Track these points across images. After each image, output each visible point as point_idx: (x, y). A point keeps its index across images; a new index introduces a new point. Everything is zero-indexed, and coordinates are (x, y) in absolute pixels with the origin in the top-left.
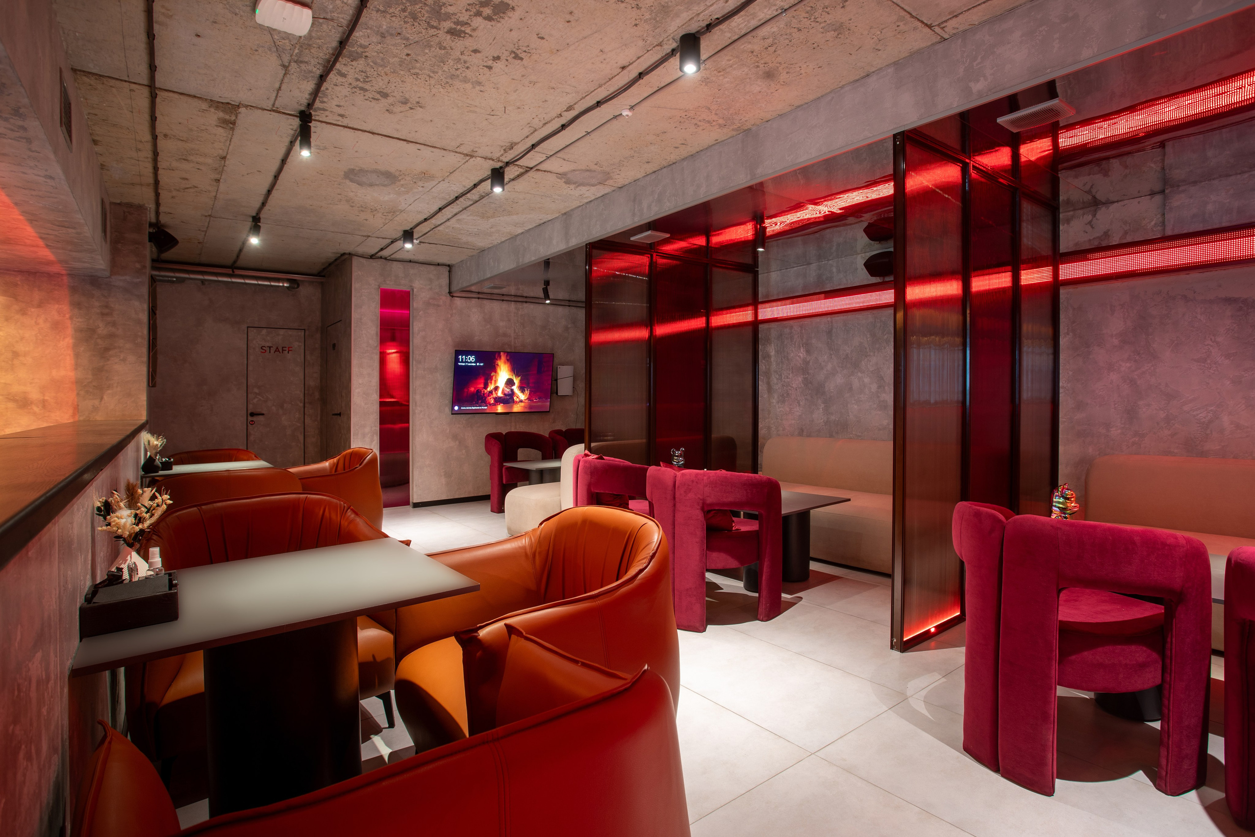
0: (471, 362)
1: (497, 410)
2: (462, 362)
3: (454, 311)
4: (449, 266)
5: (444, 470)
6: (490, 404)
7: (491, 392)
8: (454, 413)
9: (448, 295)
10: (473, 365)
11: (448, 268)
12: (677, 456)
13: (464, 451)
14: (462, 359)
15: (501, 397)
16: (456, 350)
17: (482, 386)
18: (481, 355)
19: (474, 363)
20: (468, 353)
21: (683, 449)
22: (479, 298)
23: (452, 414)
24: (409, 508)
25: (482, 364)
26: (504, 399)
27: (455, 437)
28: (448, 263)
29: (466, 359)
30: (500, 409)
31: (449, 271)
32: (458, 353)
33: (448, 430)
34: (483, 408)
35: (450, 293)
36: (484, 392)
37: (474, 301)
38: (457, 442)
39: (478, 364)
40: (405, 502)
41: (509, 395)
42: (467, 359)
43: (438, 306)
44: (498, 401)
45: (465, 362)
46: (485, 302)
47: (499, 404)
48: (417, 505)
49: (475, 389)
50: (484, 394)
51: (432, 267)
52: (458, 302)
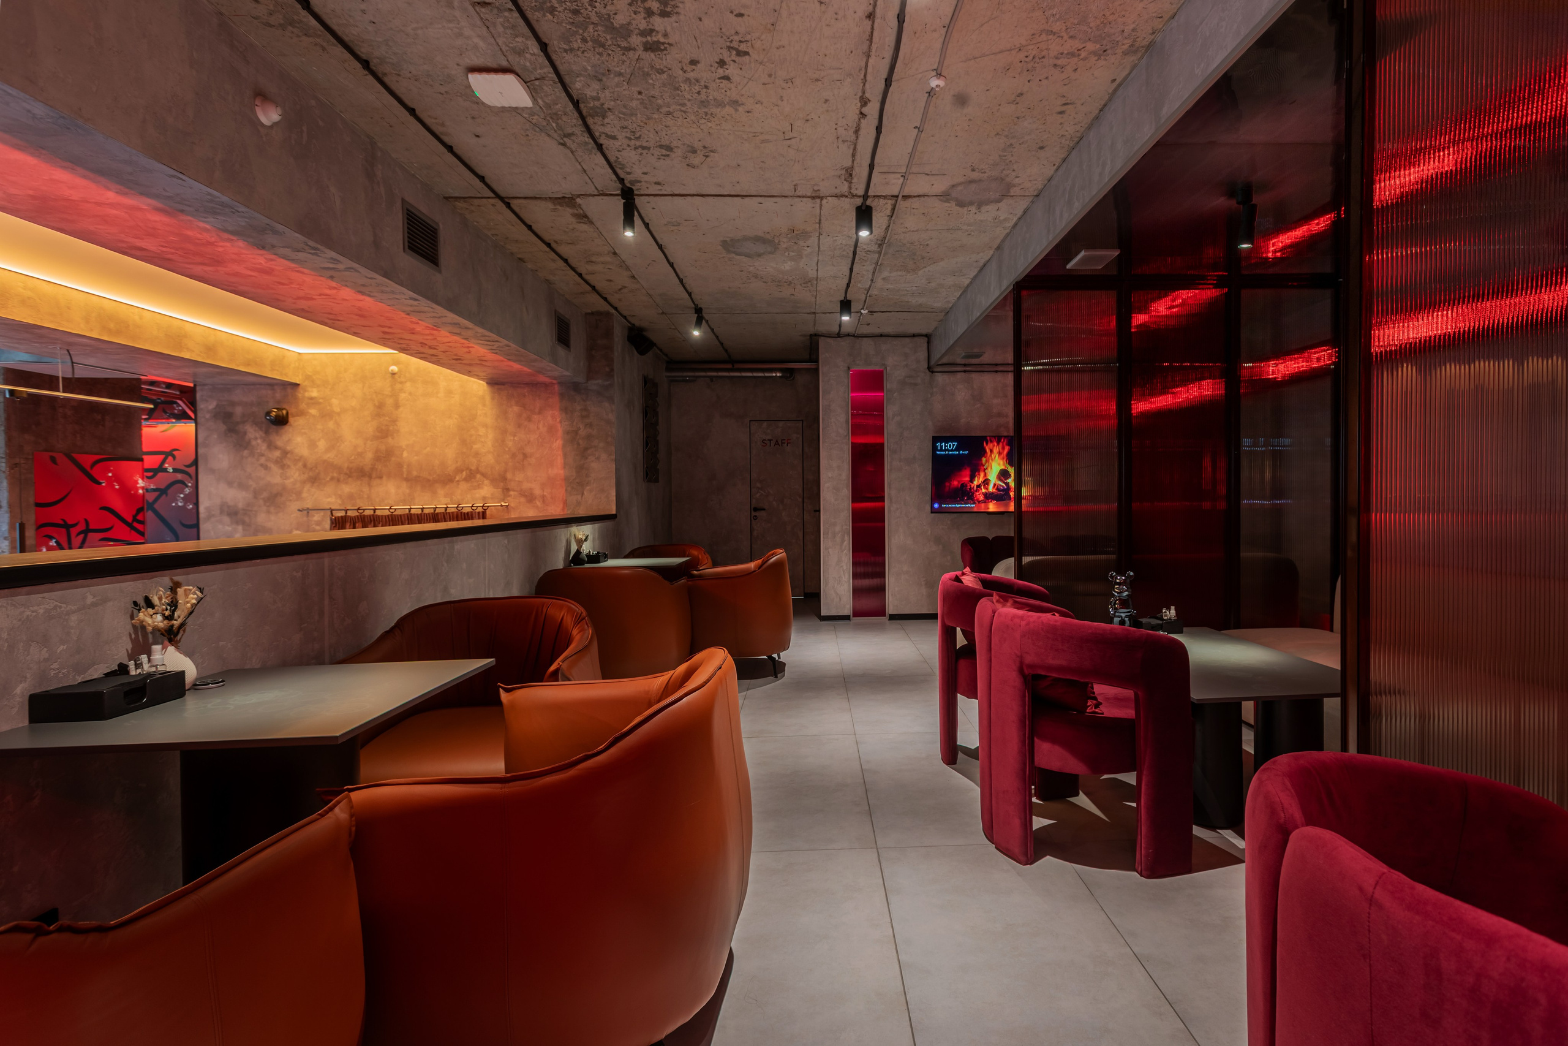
0: (952, 450)
1: (988, 508)
2: (941, 450)
3: (935, 390)
4: (926, 336)
5: (924, 579)
6: (979, 502)
7: (979, 486)
8: (933, 511)
9: (927, 371)
10: (955, 454)
11: (926, 339)
12: (1119, 584)
13: (949, 558)
14: (941, 447)
15: (992, 493)
16: (933, 437)
17: (967, 479)
18: (964, 441)
19: (956, 450)
20: (947, 439)
21: (1132, 574)
22: (965, 371)
23: (932, 513)
24: (885, 619)
25: (966, 452)
26: (997, 495)
27: (938, 540)
28: (924, 332)
29: (945, 446)
30: (992, 507)
31: (928, 343)
32: (936, 440)
33: (930, 532)
34: (969, 505)
35: (929, 368)
36: (970, 486)
37: (959, 376)
38: (941, 547)
39: (961, 452)
40: (880, 612)
41: (1004, 490)
42: (947, 446)
43: (916, 384)
44: (989, 497)
45: (945, 450)
46: (973, 375)
47: (991, 502)
48: (893, 617)
49: (959, 482)
50: (970, 489)
51: (907, 340)
52: (940, 378)
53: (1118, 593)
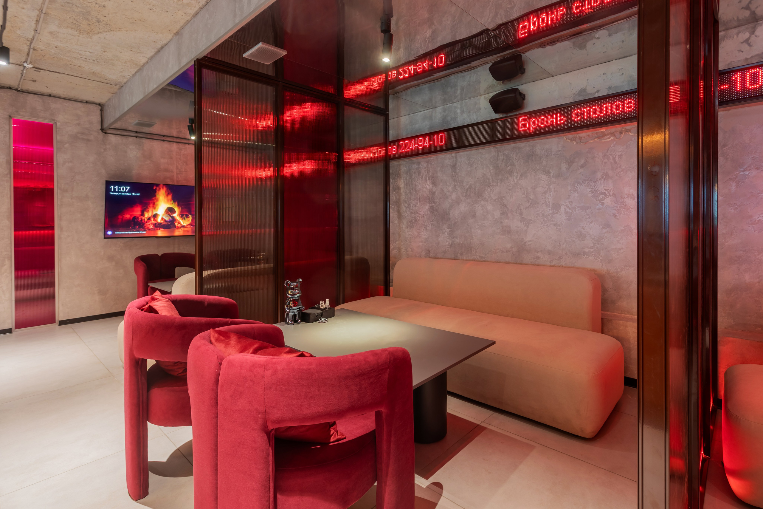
0: (125, 192)
1: (157, 234)
2: (115, 191)
3: (108, 147)
4: (100, 104)
5: (97, 289)
6: (149, 229)
7: (149, 219)
8: (106, 237)
9: (100, 131)
10: (127, 195)
11: (100, 107)
12: (293, 289)
13: (121, 271)
14: (115, 189)
15: (161, 223)
16: (106, 181)
17: (139, 213)
18: (135, 186)
19: (129, 192)
20: (120, 184)
22: (136, 137)
23: (105, 238)
24: (55, 326)
25: (138, 194)
26: (165, 225)
27: (111, 258)
28: (98, 101)
29: (119, 189)
30: (160, 233)
31: (101, 110)
32: (108, 184)
33: (103, 253)
34: (141, 232)
35: (102, 129)
36: (141, 218)
37: (131, 139)
38: (114, 263)
39: (133, 194)
40: (50, 319)
41: (170, 221)
42: (120, 189)
43: (88, 140)
44: (158, 226)
45: (118, 192)
46: (144, 140)
47: (159, 229)
48: (62, 323)
49: (131, 215)
50: (141, 220)
51: (80, 105)
52: (113, 139)
53: (292, 295)
